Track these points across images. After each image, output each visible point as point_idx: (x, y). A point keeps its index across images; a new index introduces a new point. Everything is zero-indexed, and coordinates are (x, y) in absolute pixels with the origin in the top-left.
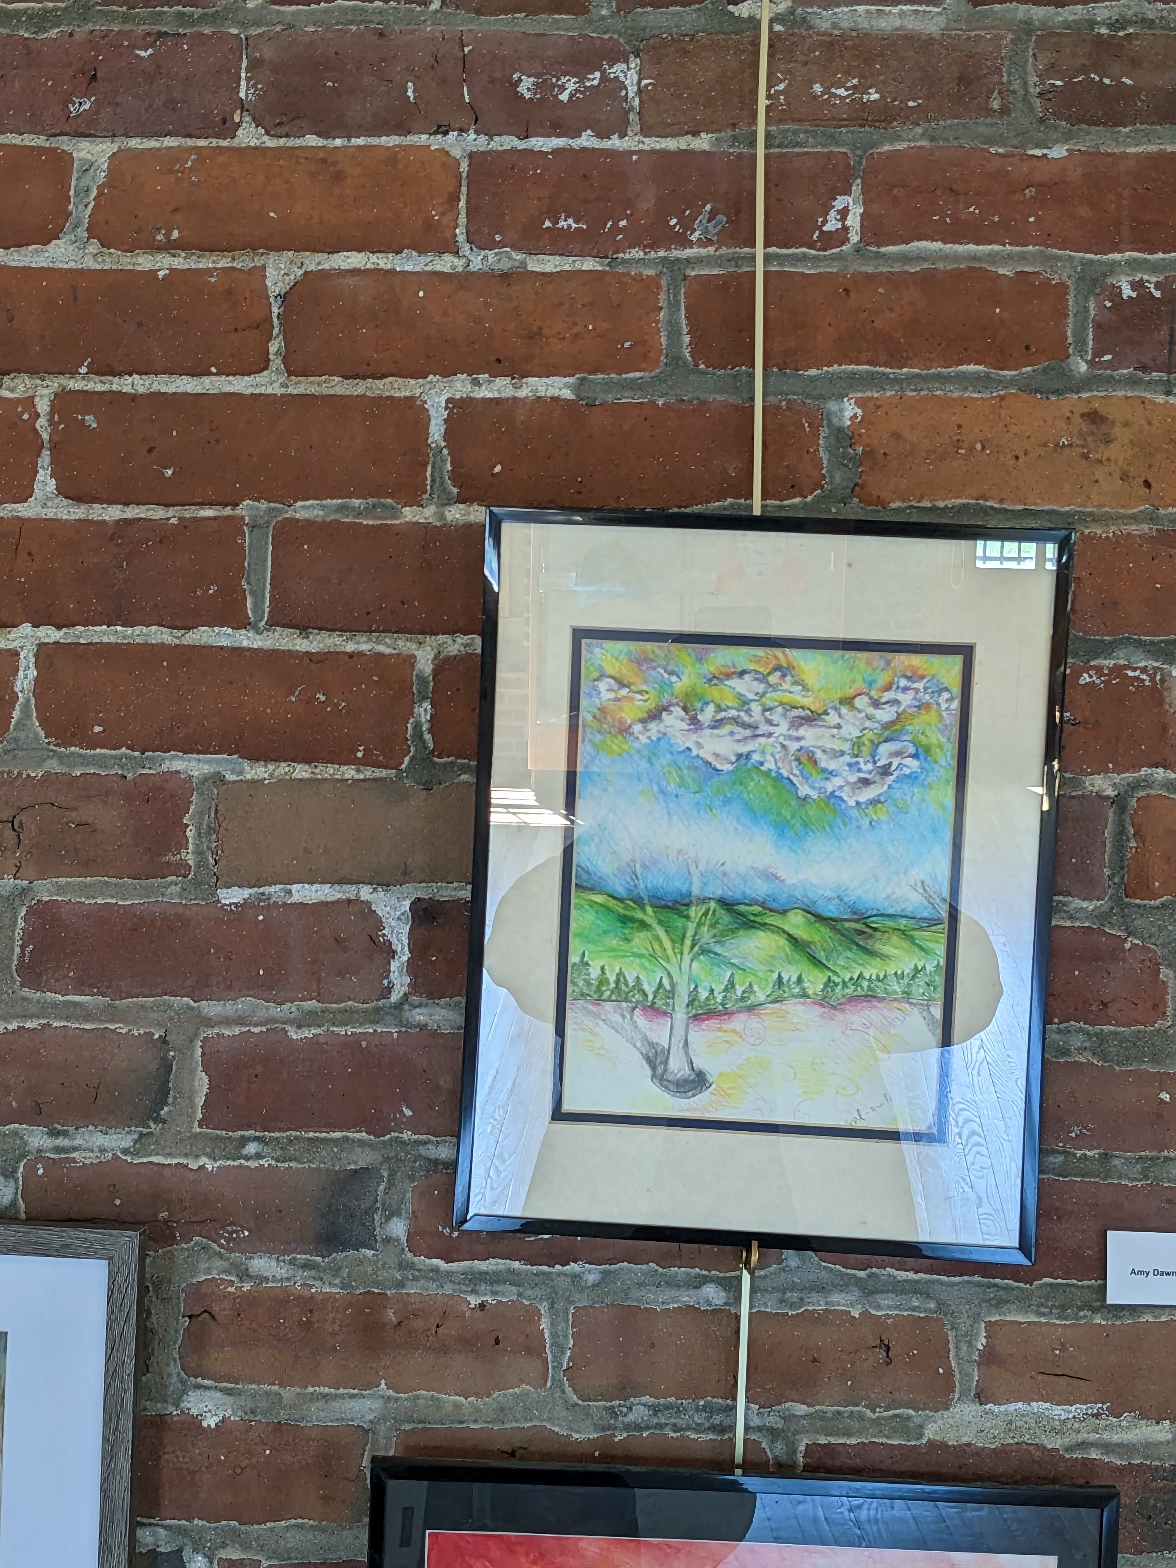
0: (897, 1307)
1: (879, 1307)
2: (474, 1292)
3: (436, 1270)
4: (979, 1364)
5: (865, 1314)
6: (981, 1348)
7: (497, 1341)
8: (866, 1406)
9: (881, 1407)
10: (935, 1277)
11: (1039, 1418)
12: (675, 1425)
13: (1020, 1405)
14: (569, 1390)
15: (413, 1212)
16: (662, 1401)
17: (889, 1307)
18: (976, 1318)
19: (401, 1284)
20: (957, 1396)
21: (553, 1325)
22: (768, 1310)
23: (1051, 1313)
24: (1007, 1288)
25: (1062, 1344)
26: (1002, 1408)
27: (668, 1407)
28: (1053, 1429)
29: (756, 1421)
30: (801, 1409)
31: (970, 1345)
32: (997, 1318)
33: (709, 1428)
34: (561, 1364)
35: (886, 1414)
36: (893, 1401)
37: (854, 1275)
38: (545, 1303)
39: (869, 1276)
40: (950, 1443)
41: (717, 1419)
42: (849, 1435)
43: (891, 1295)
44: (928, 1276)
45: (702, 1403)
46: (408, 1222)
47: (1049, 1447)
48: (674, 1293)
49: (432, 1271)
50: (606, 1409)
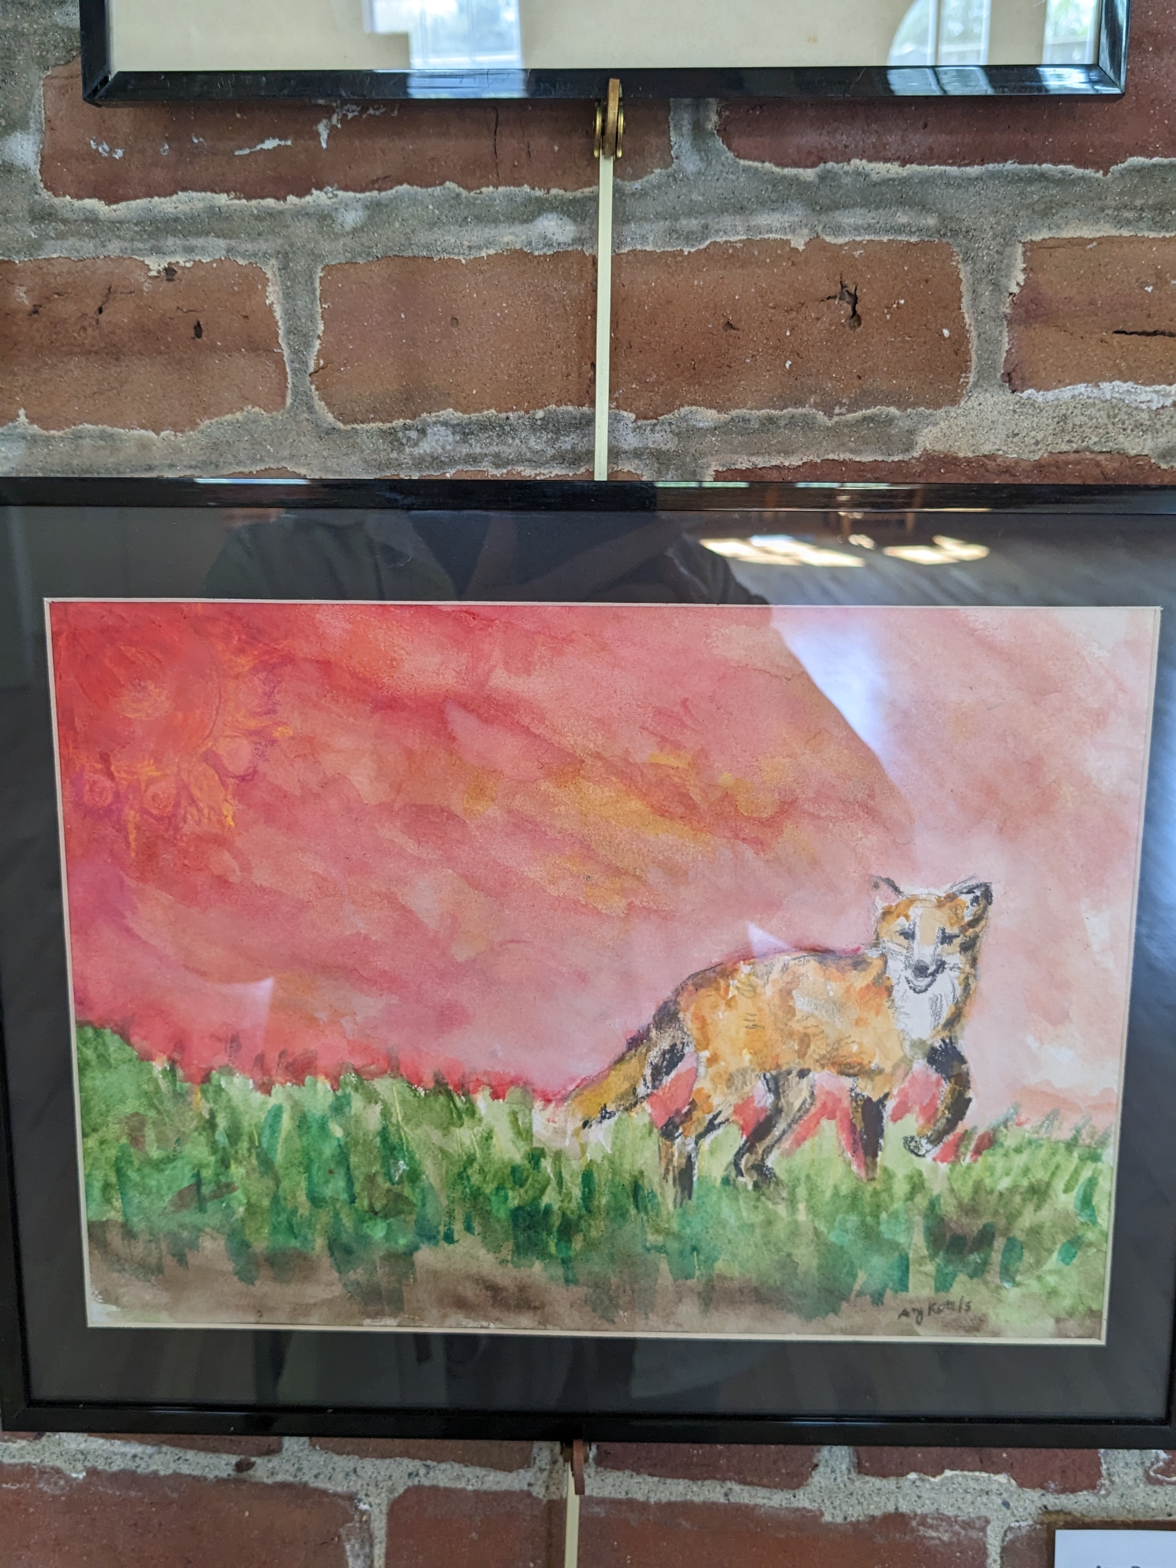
0: (869, 228)
1: (838, 230)
2: (158, 251)
3: (92, 219)
4: (1011, 322)
5: (816, 243)
6: (1015, 289)
7: (198, 330)
8: (816, 406)
9: (842, 405)
10: (937, 168)
11: (1113, 408)
12: (497, 455)
13: (1081, 388)
14: (320, 406)
15: (48, 121)
16: (474, 416)
17: (857, 229)
18: (1007, 238)
19: (35, 246)
20: (972, 378)
21: (288, 296)
22: (649, 248)
23: (1141, 218)
24: (1064, 181)
25: (1159, 275)
26: (1050, 395)
27: (485, 426)
28: (1138, 425)
29: (630, 441)
30: (707, 417)
31: (996, 286)
32: (1045, 234)
33: (553, 458)
34: (305, 363)
35: (850, 416)
36: (864, 393)
37: (796, 178)
38: (273, 262)
39: (822, 178)
40: (961, 455)
41: (567, 442)
42: (787, 453)
43: (859, 211)
44: (925, 169)
45: (540, 414)
46: (38, 137)
47: (1133, 453)
48: (489, 232)
49: (87, 220)
50: (383, 433)
